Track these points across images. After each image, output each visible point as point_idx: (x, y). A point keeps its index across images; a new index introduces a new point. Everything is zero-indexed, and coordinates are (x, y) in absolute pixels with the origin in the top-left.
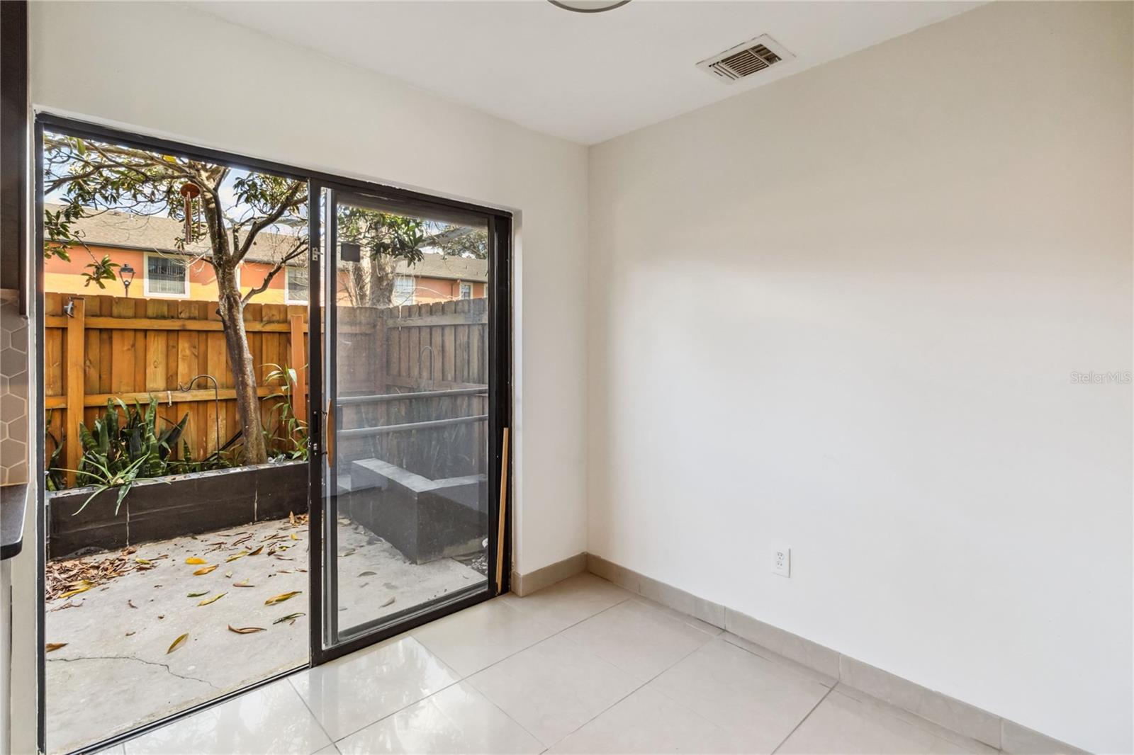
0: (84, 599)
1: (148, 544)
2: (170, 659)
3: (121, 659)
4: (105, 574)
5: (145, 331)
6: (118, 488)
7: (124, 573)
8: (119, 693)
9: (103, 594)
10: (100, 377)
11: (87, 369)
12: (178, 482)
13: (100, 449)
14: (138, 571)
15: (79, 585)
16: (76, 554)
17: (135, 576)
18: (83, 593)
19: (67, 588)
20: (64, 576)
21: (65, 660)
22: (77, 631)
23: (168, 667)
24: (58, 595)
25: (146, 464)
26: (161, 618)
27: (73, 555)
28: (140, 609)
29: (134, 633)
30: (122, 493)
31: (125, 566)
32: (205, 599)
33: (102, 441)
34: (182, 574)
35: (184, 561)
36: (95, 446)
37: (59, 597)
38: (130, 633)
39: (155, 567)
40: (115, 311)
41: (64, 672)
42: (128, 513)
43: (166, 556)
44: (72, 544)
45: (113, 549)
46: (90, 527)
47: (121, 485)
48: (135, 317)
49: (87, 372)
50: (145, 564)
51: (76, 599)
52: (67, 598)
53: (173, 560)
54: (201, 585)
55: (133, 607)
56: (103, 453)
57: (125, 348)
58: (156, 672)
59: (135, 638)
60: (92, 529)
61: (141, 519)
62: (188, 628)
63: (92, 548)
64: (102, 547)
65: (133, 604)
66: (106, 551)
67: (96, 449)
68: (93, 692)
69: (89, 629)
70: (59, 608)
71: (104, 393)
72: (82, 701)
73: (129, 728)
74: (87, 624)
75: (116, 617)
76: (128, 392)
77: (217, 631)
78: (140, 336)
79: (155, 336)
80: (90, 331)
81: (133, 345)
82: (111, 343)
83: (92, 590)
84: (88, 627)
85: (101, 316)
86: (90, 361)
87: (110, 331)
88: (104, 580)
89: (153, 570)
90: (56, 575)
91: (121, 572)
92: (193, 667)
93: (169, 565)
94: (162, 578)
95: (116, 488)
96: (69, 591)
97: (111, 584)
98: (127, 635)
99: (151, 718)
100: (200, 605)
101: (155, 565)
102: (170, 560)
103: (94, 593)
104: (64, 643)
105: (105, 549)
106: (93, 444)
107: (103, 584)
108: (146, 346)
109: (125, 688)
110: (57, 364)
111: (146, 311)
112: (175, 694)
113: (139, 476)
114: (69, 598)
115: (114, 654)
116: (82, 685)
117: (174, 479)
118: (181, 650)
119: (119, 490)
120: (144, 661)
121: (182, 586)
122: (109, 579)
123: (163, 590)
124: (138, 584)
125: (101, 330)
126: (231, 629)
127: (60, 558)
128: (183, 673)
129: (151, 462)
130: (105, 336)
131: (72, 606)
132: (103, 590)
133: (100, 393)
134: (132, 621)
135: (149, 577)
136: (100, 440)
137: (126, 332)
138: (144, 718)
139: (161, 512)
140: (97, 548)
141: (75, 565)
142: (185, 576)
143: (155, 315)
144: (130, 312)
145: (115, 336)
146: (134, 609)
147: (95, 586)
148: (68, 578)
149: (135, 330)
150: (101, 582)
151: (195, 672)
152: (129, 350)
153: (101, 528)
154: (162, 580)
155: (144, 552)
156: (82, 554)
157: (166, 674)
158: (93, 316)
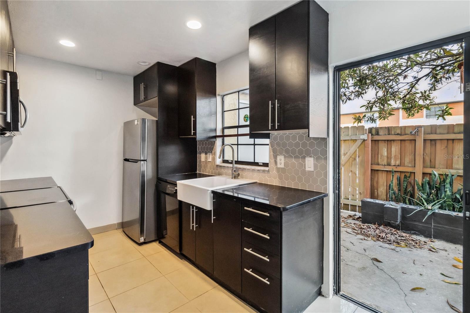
0: (400, 250)
1: (442, 241)
2: (410, 293)
3: (393, 280)
4: (415, 245)
5: (453, 140)
6: (428, 210)
7: (423, 248)
8: (382, 291)
9: (408, 252)
10: (430, 161)
11: (425, 157)
12: (459, 216)
13: (424, 191)
14: (429, 250)
15: (403, 244)
16: (410, 232)
17: (426, 252)
18: (402, 248)
19: (398, 243)
20: (400, 238)
21: (378, 267)
22: (389, 260)
23: (406, 296)
24: (394, 244)
25: (444, 203)
26: (421, 275)
27: (409, 232)
28: (416, 266)
29: (406, 274)
30: (429, 213)
31: (424, 246)
32: (449, 280)
33: (425, 188)
34: (447, 262)
35: (453, 257)
36: (422, 190)
37: (394, 245)
38: (404, 272)
39: (437, 253)
40: (438, 131)
41: (374, 271)
42: (433, 223)
43: (446, 251)
44: (409, 227)
45: (426, 236)
46: (416, 223)
47: (429, 210)
48: (448, 133)
49: (425, 158)
50: (434, 249)
51: (398, 249)
52: (395, 246)
53: (448, 254)
54: (452, 272)
55: (414, 263)
56: (425, 193)
57: (442, 148)
58: (400, 294)
59: (405, 276)
60: (416, 224)
61: (439, 228)
62: (428, 286)
63: (417, 233)
64: (421, 234)
65: (415, 262)
66: (423, 236)
67: (422, 191)
68: (375, 284)
69: (393, 262)
70: (390, 248)
71: (432, 168)
72: (370, 284)
73: (367, 304)
74: (394, 260)
75: (406, 263)
76: (443, 168)
77: (441, 298)
78: (450, 142)
79: (458, 142)
80: (426, 141)
81: (447, 147)
82: (436, 146)
83: (406, 248)
84: (393, 261)
85: (431, 133)
86: (426, 153)
87: (435, 140)
88: (413, 247)
89: (436, 254)
90: (397, 237)
91: (421, 247)
92: (415, 304)
93: (444, 255)
94: (436, 259)
95: (427, 210)
96: (398, 244)
97: (414, 250)
98: (403, 273)
99: (376, 307)
100: (443, 281)
101: (438, 252)
102: (447, 253)
103: (405, 250)
104: (381, 261)
105: (422, 235)
106: (421, 189)
107: (411, 248)
108: (453, 147)
109: (385, 291)
110: (413, 154)
111: (453, 130)
112: (398, 308)
113: (439, 208)
114: (396, 247)
115: (393, 276)
116: (375, 279)
117: (458, 215)
118: (417, 294)
119: (428, 211)
120: (400, 287)
121: (442, 268)
122: (415, 247)
123: (432, 264)
124: (425, 255)
125: (431, 140)
126: (448, 302)
127: (404, 231)
128: (409, 303)
129: (447, 203)
130: (433, 142)
131: (395, 250)
132: (409, 250)
133: (430, 168)
134: (409, 269)
135: (431, 255)
136: (424, 188)
137: (443, 141)
138: (374, 305)
139: (449, 228)
140: (419, 233)
141: (406, 236)
142: (448, 264)
143: (458, 132)
144: (446, 131)
145: (438, 142)
146: (414, 264)
147: (408, 248)
148: (401, 240)
149: (448, 140)
150: (411, 247)
151: (414, 307)
152: (444, 149)
153: (420, 225)
154: (435, 260)
155: (438, 244)
156: (412, 233)
157: (403, 298)
158: (427, 134)
